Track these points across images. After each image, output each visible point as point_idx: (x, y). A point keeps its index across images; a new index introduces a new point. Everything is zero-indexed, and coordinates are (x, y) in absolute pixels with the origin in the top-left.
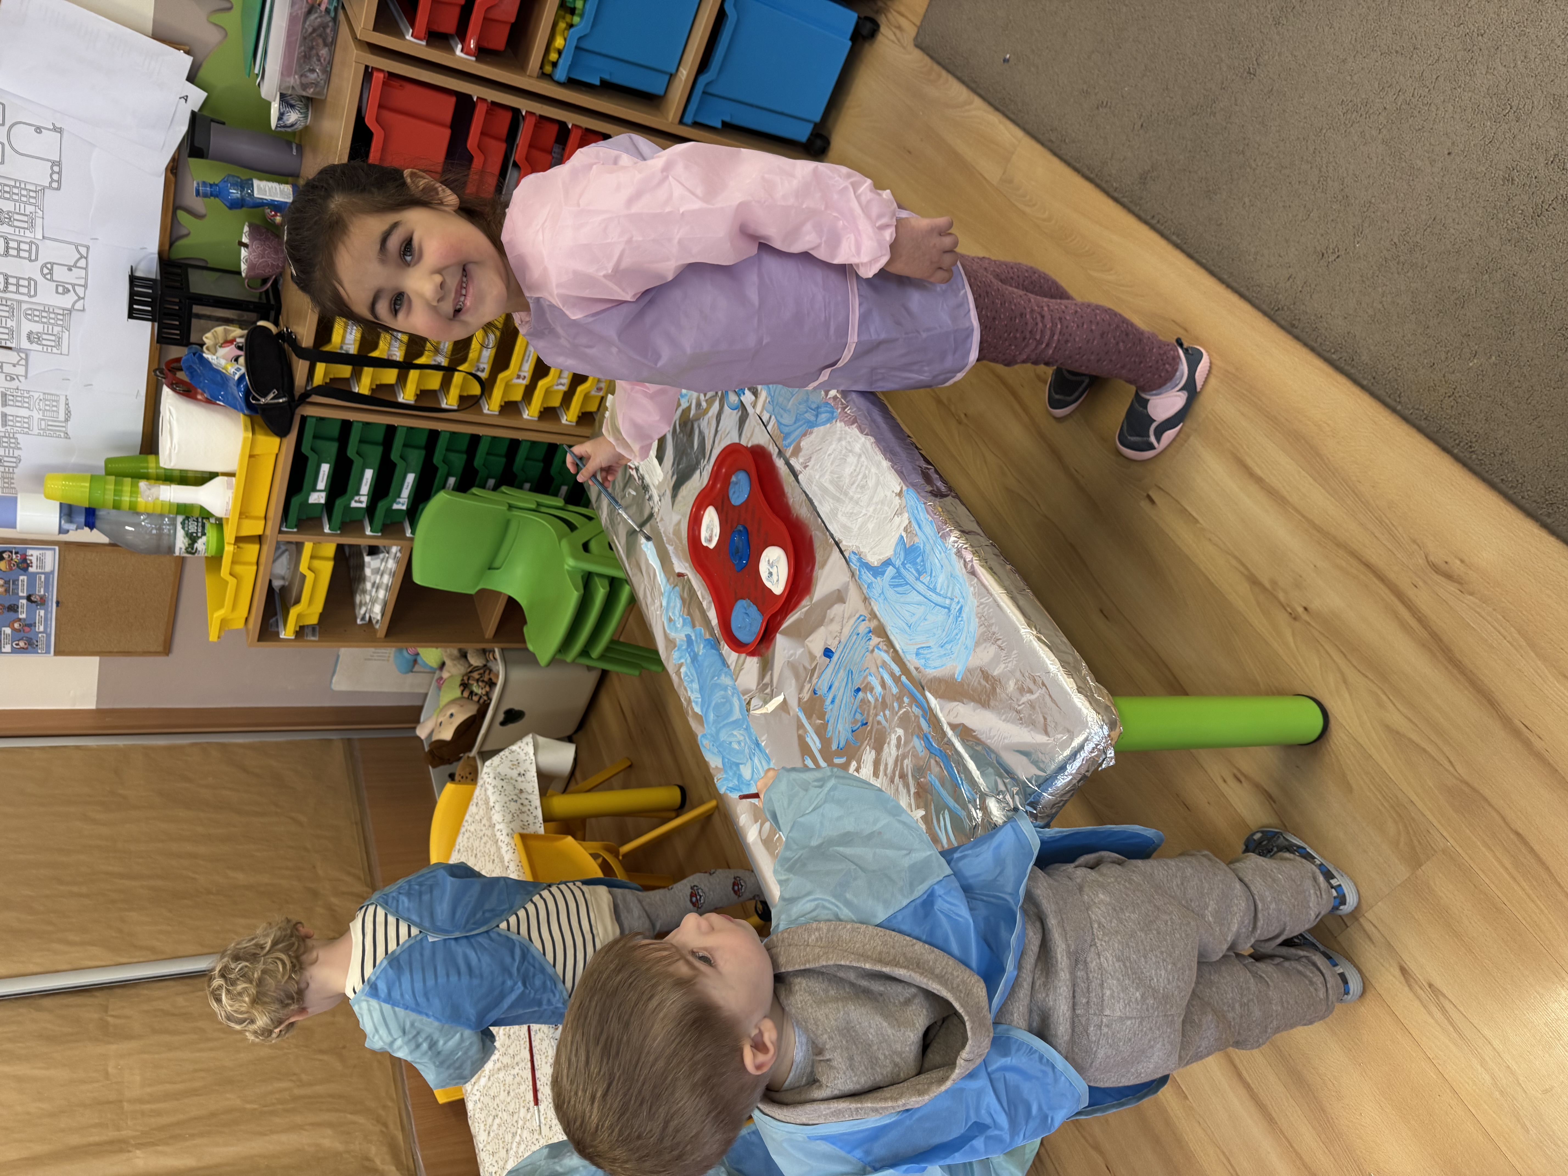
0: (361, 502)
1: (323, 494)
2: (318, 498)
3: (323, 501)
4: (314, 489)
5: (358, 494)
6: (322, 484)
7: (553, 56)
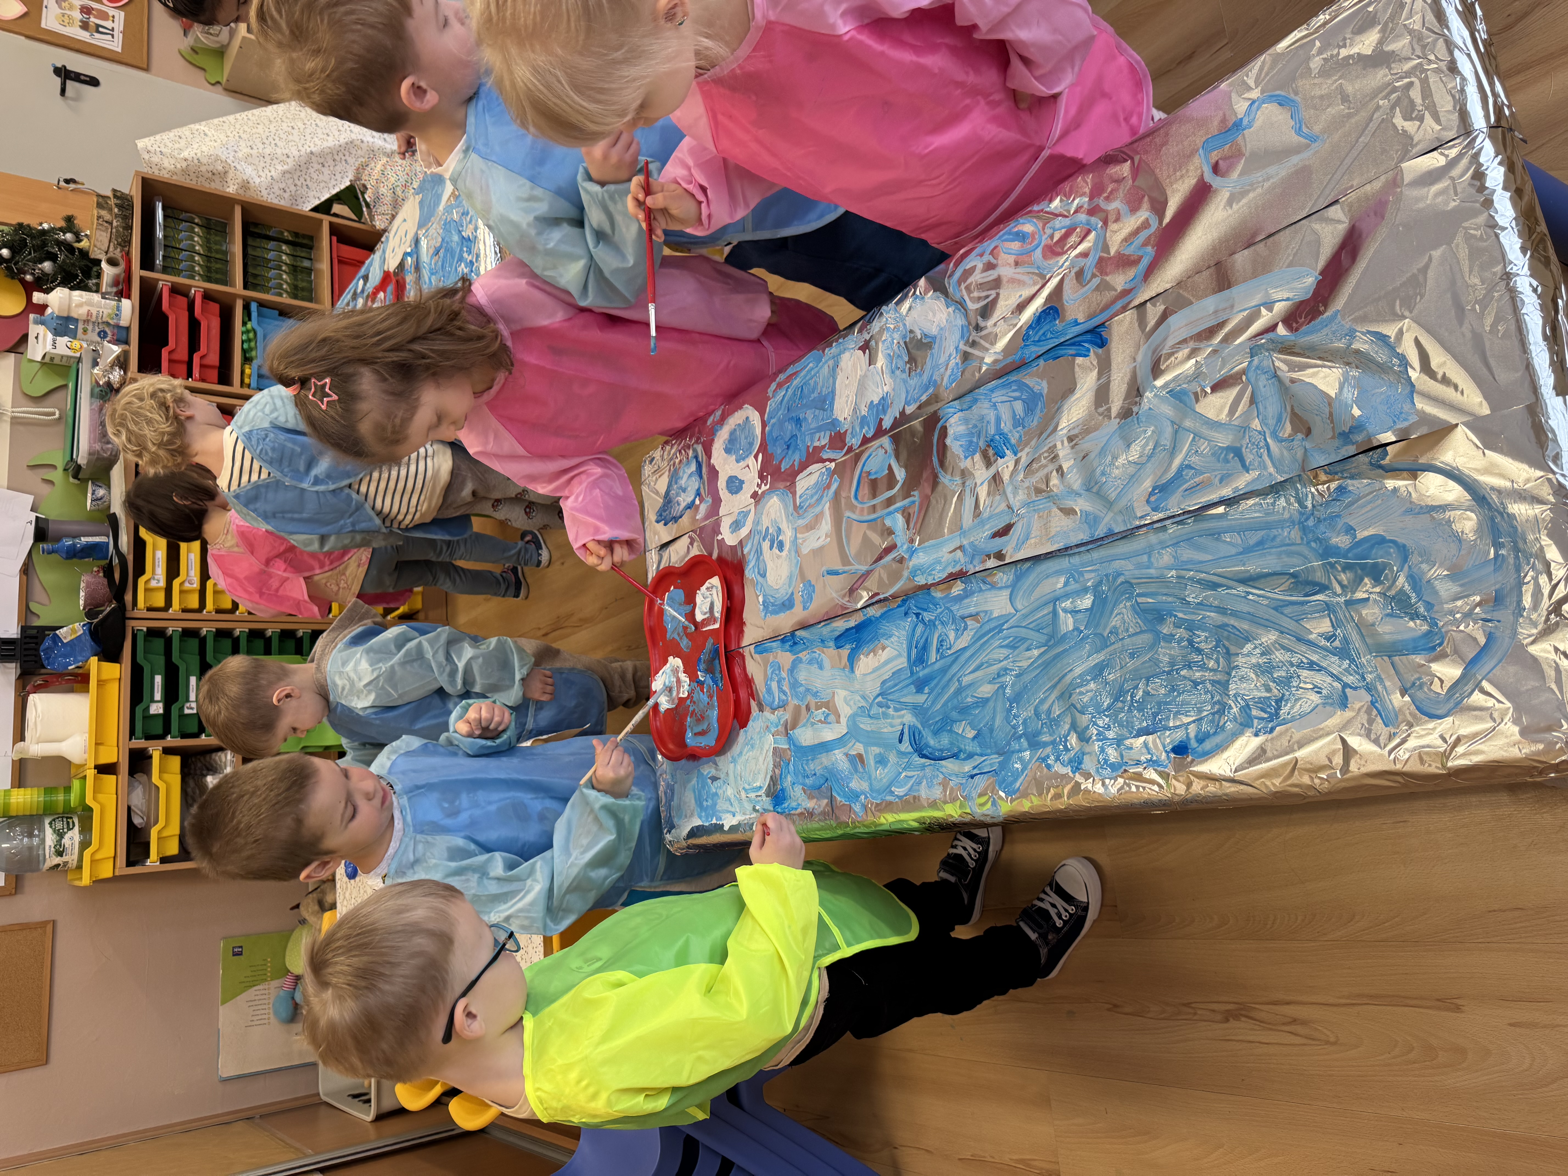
0: (192, 708)
1: (161, 705)
2: (157, 709)
3: (161, 711)
4: (152, 700)
5: (188, 700)
6: (158, 696)
7: (247, 381)
